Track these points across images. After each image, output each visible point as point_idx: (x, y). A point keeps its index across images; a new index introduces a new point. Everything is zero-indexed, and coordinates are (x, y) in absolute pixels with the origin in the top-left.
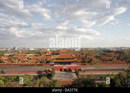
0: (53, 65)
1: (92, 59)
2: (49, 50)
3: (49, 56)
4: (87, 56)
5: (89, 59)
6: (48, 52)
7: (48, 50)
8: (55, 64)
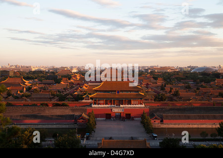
0: (90, 105)
1: (177, 92)
2: (75, 71)
3: (78, 84)
4: (165, 86)
5: (171, 91)
6: (75, 76)
7: (73, 71)
8: (95, 103)
